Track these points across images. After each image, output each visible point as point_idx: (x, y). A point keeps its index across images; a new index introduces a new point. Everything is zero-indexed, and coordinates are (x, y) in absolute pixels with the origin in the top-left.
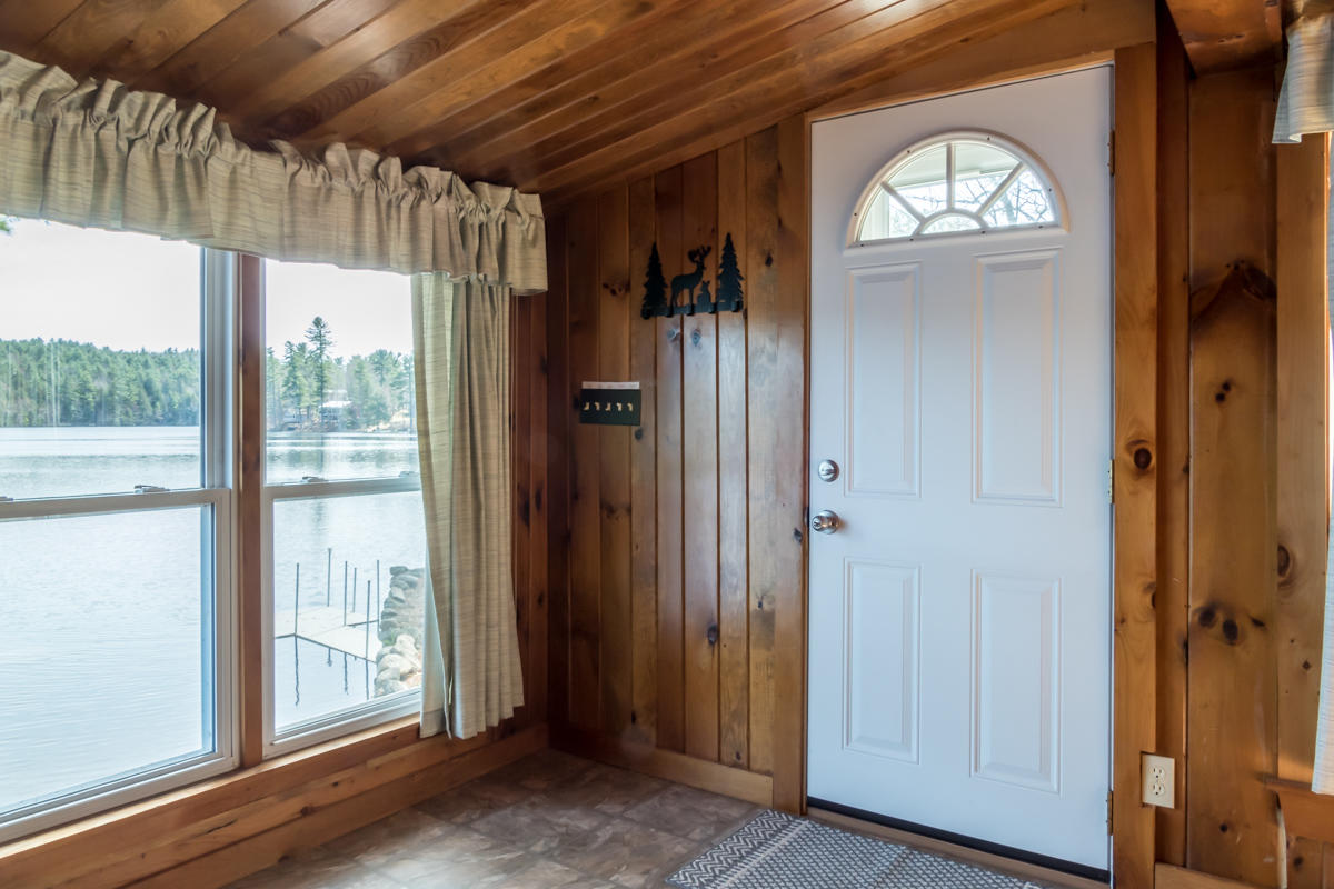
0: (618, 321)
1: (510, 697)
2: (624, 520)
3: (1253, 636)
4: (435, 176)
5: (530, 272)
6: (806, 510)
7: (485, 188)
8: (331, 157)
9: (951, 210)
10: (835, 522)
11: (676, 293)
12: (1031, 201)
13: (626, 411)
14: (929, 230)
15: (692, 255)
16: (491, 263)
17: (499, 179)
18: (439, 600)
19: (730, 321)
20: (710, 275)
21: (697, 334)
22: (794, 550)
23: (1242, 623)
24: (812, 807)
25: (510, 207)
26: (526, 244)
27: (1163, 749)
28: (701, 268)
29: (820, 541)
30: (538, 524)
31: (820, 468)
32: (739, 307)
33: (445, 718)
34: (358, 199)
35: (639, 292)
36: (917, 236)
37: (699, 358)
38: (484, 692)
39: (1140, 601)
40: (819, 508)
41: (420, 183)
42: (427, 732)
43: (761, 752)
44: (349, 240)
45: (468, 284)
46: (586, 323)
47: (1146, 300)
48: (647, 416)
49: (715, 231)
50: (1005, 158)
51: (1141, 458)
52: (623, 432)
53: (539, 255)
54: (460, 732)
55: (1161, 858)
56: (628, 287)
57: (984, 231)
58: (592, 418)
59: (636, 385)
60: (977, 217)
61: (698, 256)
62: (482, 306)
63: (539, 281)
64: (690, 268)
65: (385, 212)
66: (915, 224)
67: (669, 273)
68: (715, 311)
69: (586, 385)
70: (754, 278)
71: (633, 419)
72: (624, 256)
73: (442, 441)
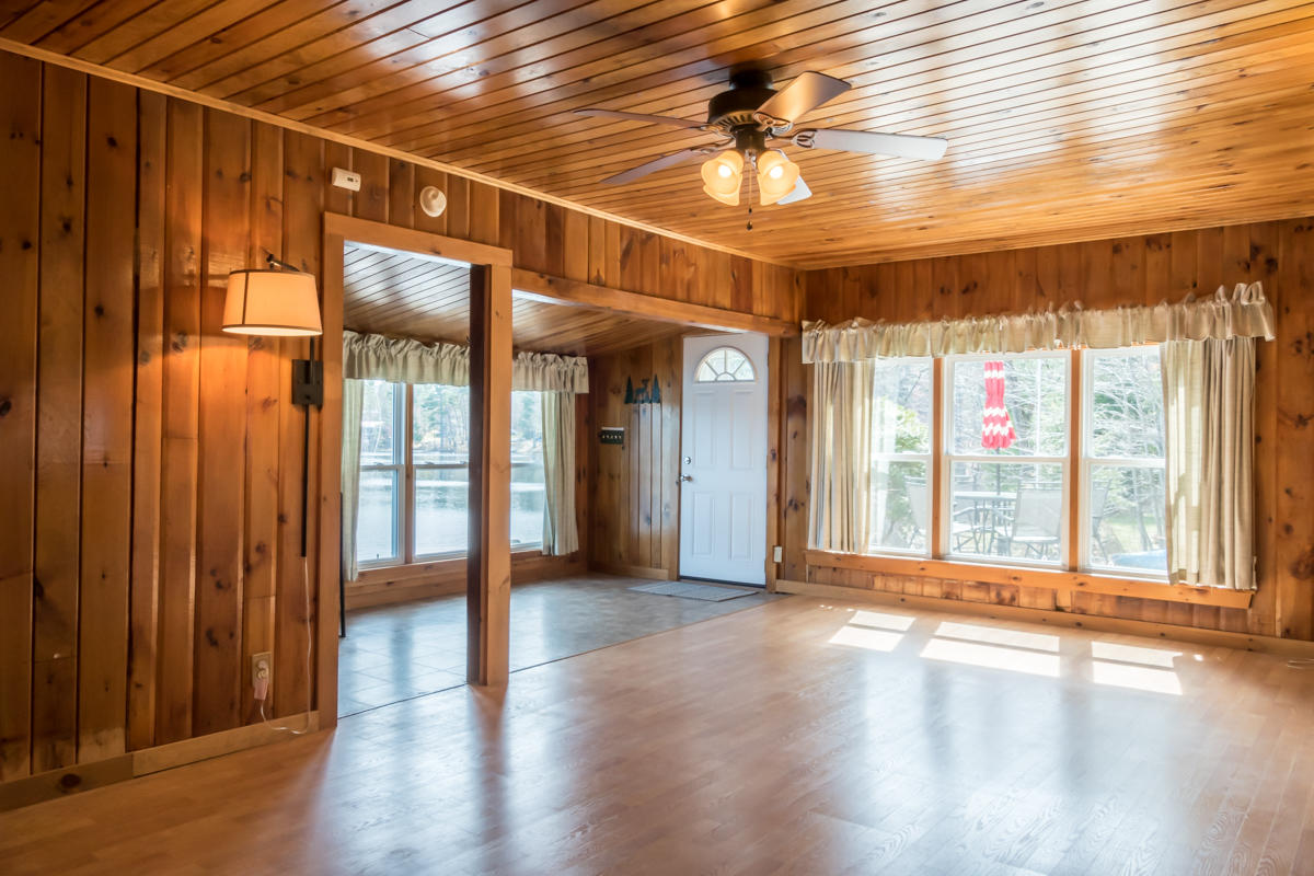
0: (616, 405)
1: (574, 547)
2: (617, 481)
3: (801, 508)
4: (550, 357)
5: (583, 387)
6: (680, 474)
7: (567, 358)
8: (520, 356)
9: (726, 372)
10: (689, 479)
11: (637, 395)
12: (746, 373)
13: (619, 440)
14: (719, 379)
15: (643, 381)
16: (569, 385)
17: (573, 354)
18: (550, 505)
19: (656, 406)
20: (649, 389)
21: (644, 411)
22: (676, 488)
23: (799, 504)
24: (680, 578)
25: (575, 364)
26: (582, 376)
27: (779, 545)
28: (646, 386)
29: (685, 484)
30: (584, 483)
31: (685, 460)
32: (659, 401)
33: (551, 548)
34: (527, 368)
35: (624, 394)
36: (716, 381)
37: (644, 420)
38: (565, 541)
39: (774, 500)
40: (685, 473)
41: (545, 360)
42: (545, 553)
43: (665, 562)
44: (523, 381)
45: (560, 394)
46: (604, 404)
47: (776, 407)
48: (626, 440)
49: (651, 373)
50: (742, 358)
51: (774, 455)
52: (619, 447)
53: (586, 381)
54: (557, 553)
55: (778, 577)
56: (619, 392)
57: (735, 381)
58: (605, 441)
59: (622, 429)
60: (732, 375)
61: (645, 382)
62: (565, 401)
63: (585, 389)
64: (642, 386)
65: (535, 370)
66: (714, 376)
67: (635, 388)
68: (651, 402)
69: (604, 428)
70: (665, 392)
71: (620, 442)
72: (619, 379)
73: (552, 449)
